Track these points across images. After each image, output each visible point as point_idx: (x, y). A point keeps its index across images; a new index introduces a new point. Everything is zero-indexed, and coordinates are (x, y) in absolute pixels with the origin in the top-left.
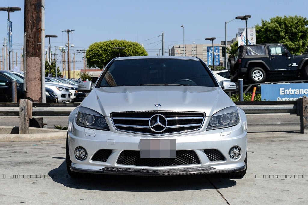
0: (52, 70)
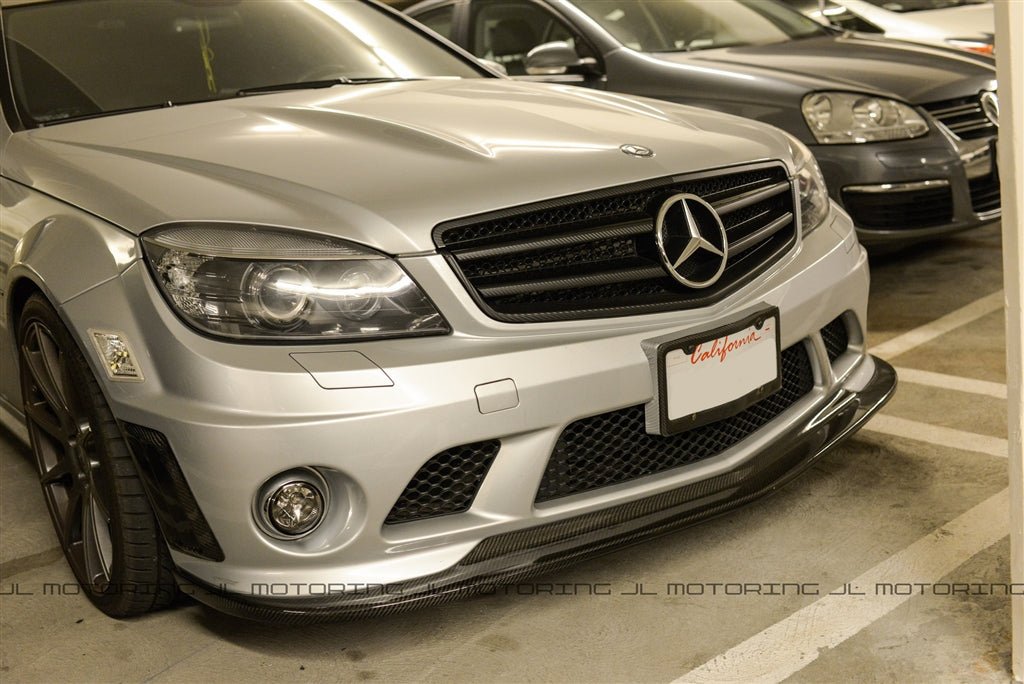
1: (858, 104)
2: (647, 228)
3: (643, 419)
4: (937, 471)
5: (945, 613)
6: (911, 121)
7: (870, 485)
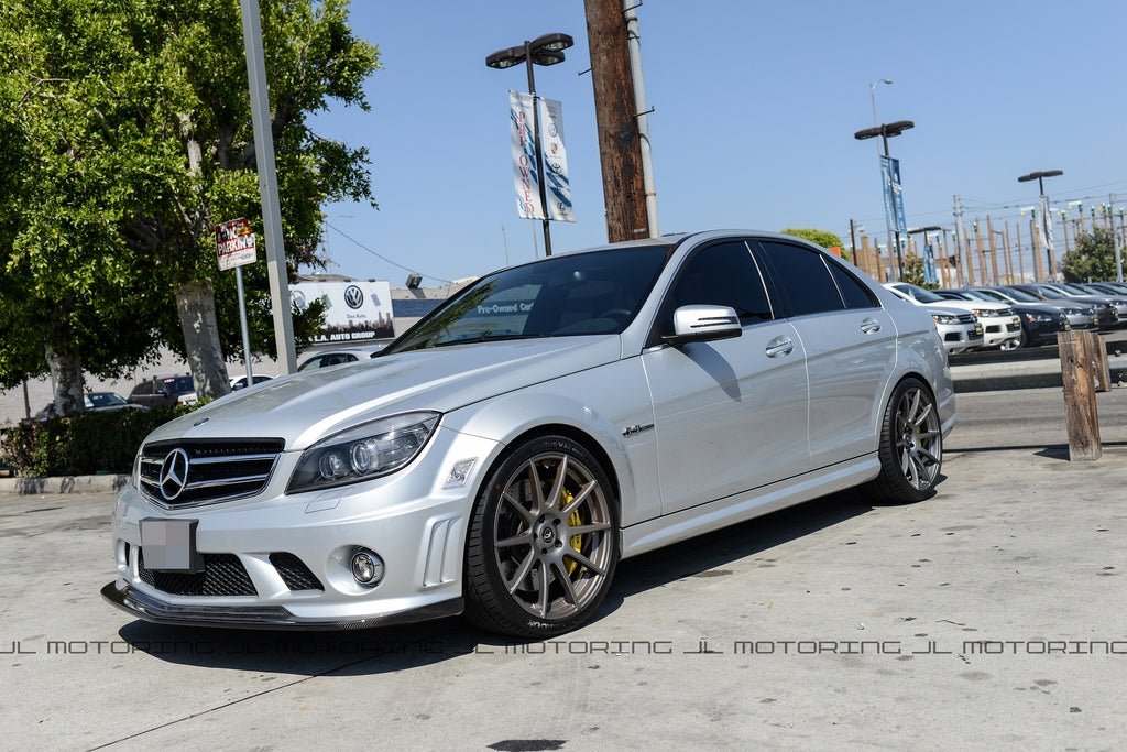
0: (1106, 258)
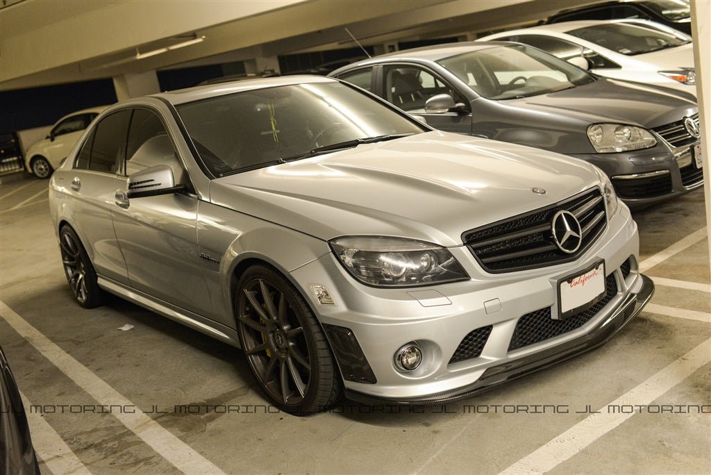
1: (617, 129)
2: (548, 228)
3: (550, 313)
4: (676, 330)
5: (688, 393)
6: (647, 138)
7: (644, 338)
